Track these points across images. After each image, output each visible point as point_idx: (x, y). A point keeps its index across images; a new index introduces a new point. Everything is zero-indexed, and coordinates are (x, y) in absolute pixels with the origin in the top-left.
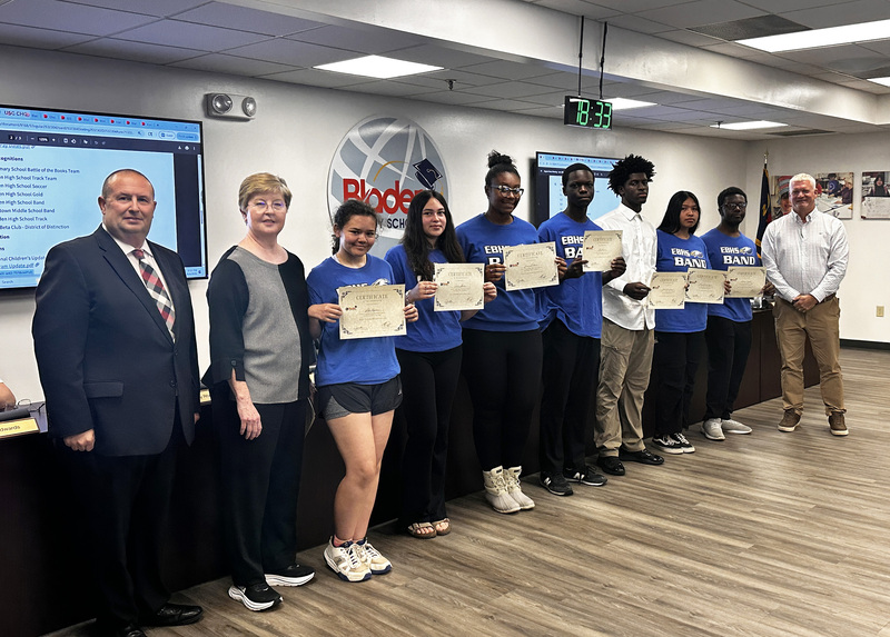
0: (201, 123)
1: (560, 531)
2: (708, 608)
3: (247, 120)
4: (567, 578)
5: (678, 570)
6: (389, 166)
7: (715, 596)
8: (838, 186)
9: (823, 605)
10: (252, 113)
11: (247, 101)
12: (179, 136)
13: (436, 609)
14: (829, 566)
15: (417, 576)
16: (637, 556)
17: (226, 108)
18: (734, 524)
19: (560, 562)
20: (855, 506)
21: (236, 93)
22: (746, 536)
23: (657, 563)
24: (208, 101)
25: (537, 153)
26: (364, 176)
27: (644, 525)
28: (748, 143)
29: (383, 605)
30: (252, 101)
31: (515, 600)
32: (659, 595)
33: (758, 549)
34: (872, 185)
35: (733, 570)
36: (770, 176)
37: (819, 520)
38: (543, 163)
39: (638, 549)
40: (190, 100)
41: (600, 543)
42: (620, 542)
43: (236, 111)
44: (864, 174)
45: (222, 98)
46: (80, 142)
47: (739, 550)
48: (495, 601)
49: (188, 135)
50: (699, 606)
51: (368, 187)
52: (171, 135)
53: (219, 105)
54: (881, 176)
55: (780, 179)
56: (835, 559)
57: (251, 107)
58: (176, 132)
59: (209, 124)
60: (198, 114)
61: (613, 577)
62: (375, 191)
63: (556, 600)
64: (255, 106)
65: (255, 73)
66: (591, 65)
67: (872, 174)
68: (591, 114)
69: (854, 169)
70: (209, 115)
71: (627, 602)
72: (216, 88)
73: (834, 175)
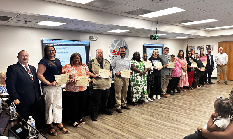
1: (151, 107)
2: (176, 117)
4: (153, 113)
5: (171, 112)
6: (119, 47)
8: (201, 48)
9: (195, 117)
11: (96, 37)
12: (86, 44)
13: (133, 117)
14: (196, 112)
16: (164, 110)
17: (93, 39)
18: (180, 106)
19: (151, 111)
20: (202, 103)
22: (183, 108)
23: (168, 111)
24: (90, 37)
25: (144, 44)
26: (115, 49)
28: (184, 40)
29: (124, 116)
30: (97, 37)
31: (145, 116)
32: (168, 115)
33: (184, 109)
34: (207, 48)
35: (180, 112)
36: (188, 46)
37: (195, 106)
40: (87, 37)
41: (158, 108)
42: (161, 109)
43: (95, 39)
44: (206, 46)
45: (92, 37)
46: (71, 45)
47: (181, 110)
48: (142, 116)
50: (174, 117)
51: (115, 51)
52: (85, 43)
54: (209, 46)
55: (190, 47)
56: (197, 111)
57: (97, 38)
59: (90, 41)
61: (160, 113)
62: (117, 52)
63: (151, 116)
65: (98, 32)
66: (155, 29)
67: (207, 46)
68: (155, 37)
69: (204, 45)
70: (90, 40)
71: (163, 116)
72: (91, 35)
73: (200, 46)
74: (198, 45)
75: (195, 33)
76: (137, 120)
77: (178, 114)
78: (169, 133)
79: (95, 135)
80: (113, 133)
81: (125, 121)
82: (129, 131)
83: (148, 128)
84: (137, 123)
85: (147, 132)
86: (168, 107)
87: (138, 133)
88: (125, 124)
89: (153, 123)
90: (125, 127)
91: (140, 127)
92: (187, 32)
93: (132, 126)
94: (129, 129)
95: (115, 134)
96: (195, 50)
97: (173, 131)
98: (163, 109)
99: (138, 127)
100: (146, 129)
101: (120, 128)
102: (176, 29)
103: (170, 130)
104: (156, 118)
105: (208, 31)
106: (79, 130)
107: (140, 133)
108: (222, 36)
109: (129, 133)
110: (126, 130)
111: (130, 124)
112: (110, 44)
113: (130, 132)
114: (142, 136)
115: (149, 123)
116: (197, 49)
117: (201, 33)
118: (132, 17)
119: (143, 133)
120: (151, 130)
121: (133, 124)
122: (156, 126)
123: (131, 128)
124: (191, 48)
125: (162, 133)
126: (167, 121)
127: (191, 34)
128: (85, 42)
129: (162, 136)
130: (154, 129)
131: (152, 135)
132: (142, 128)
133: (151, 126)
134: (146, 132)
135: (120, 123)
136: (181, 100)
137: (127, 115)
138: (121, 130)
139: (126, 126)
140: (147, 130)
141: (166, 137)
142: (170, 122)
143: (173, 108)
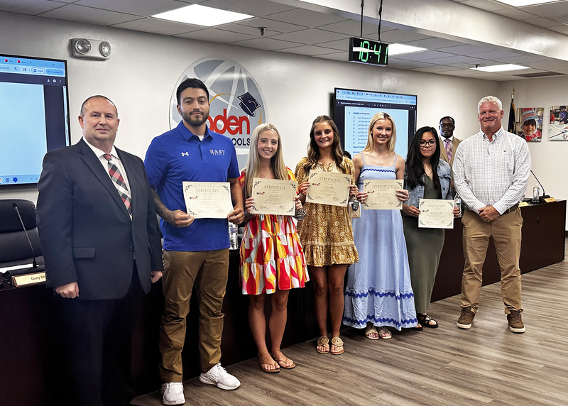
0: (65, 62)
3: (104, 60)
6: (219, 98)
10: (108, 54)
11: (103, 44)
12: (48, 71)
17: (87, 50)
21: (94, 39)
24: (72, 44)
25: (335, 89)
27: (404, 381)
30: (107, 44)
33: (497, 404)
36: (516, 108)
38: (339, 96)
40: (57, 42)
43: (95, 53)
45: (83, 42)
47: (481, 403)
49: (55, 71)
52: (42, 70)
53: (80, 47)
55: (523, 110)
57: (106, 50)
58: (46, 69)
59: (72, 63)
60: (63, 53)
64: (110, 49)
65: (110, 22)
70: (72, 55)
72: (79, 35)
73: (564, 107)
74: (556, 104)
96: (541, 125)
116: (552, 120)
124: (528, 115)
128: (42, 66)
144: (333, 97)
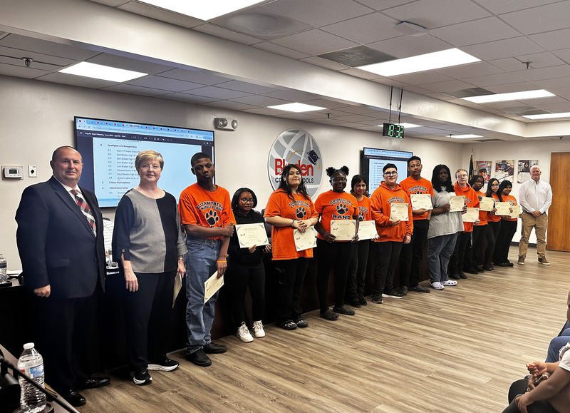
0: (213, 132)
1: (380, 318)
2: (449, 347)
3: (234, 131)
4: (387, 336)
5: (435, 333)
7: (451, 343)
8: (507, 167)
9: (498, 347)
10: (236, 128)
11: (234, 122)
12: (204, 138)
13: (332, 346)
14: (500, 333)
15: (321, 334)
16: (416, 328)
17: (225, 125)
18: (458, 317)
19: (382, 330)
20: (512, 311)
21: (229, 118)
22: (464, 322)
23: (425, 330)
24: (216, 121)
25: (364, 148)
28: (464, 145)
29: (309, 344)
30: (236, 122)
31: (364, 343)
32: (427, 342)
33: (469, 326)
34: (523, 166)
35: (458, 334)
36: (473, 161)
37: (495, 316)
38: (366, 153)
39: (417, 325)
40: (208, 120)
41: (399, 323)
42: (408, 323)
43: (229, 126)
44: (520, 161)
45: (223, 120)
46: (161, 139)
47: (461, 326)
48: (357, 343)
49: (209, 137)
50: (444, 346)
52: (201, 137)
53: (221, 123)
54: (527, 162)
55: (478, 163)
56: (503, 330)
57: (235, 124)
58: (203, 136)
59: (216, 131)
60: (211, 127)
61: (406, 336)
63: (383, 343)
64: (237, 124)
65: (238, 109)
66: (395, 108)
67: (523, 161)
68: (395, 131)
69: (514, 159)
70: (216, 128)
71: (414, 344)
72: (220, 116)
73: (505, 161)
74: (500, 159)
75: (496, 126)
76: (345, 355)
77: (453, 338)
78: (434, 391)
79: (225, 397)
80: (279, 392)
81: (311, 358)
82: (324, 386)
83: (374, 376)
84: (345, 363)
85: (375, 388)
86: (426, 319)
87: (349, 392)
88: (312, 366)
89: (388, 363)
90: (313, 375)
91: (356, 375)
92: (476, 122)
93: (331, 372)
94: (324, 381)
95: (284, 394)
96: (490, 173)
97: (442, 385)
98: (412, 324)
99: (348, 375)
100: (371, 380)
101: (298, 379)
102: (448, 114)
103: (436, 384)
104: (395, 348)
105: (528, 124)
106: (177, 384)
107: (353, 390)
108: (561, 137)
109: (323, 391)
110: (316, 382)
111: (325, 367)
112: (273, 141)
113: (325, 390)
114: (359, 401)
115: (379, 364)
116: (497, 169)
117: (510, 128)
118: (337, 72)
119: (363, 391)
120: (383, 383)
121: (334, 367)
122: (397, 372)
123: (330, 378)
124: (482, 165)
125: (414, 390)
126: (425, 357)
127: (486, 128)
128: (201, 134)
129: (415, 399)
130: (391, 379)
131: (387, 397)
132: (359, 376)
133: (385, 371)
134: (372, 389)
135: (297, 363)
136: (458, 300)
137: (316, 340)
138: (302, 384)
139: (313, 371)
140: (372, 384)
141: (427, 401)
142: (434, 361)
143: (439, 322)
144: (362, 153)
